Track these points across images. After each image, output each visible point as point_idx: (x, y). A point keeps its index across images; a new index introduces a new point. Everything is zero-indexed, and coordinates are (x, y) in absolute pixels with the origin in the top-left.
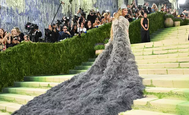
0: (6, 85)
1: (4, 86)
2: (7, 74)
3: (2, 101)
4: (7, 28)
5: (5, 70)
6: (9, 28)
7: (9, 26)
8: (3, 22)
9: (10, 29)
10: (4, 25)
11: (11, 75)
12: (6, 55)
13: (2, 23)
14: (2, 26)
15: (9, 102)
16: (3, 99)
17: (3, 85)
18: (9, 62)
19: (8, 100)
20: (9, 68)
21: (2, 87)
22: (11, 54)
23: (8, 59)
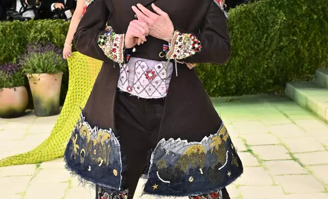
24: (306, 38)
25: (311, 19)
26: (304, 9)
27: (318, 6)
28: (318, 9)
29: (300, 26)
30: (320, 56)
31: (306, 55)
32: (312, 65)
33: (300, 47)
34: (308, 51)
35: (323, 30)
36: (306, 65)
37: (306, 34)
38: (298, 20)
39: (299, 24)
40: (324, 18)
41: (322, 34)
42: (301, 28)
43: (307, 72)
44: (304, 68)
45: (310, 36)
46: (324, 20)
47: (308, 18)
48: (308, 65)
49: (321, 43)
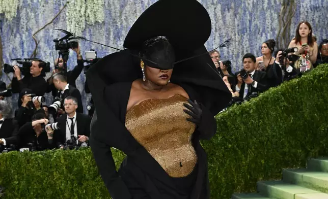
0: (315, 153)
1: (311, 153)
2: (318, 127)
3: (308, 187)
4: (313, 20)
5: (313, 117)
6: (317, 20)
7: (317, 14)
8: (305, 6)
9: (321, 20)
10: (307, 12)
11: (324, 131)
12: (313, 82)
13: (302, 10)
14: (302, 16)
15: (322, 191)
16: (310, 184)
17: (309, 151)
18: (321, 100)
19: (320, 188)
20: (320, 113)
21: (307, 156)
22: (324, 80)
23: (317, 92)
24: (222, 164)
25: (226, 148)
26: (219, 139)
27: (231, 136)
28: (232, 139)
29: (217, 154)
30: (236, 182)
31: (223, 181)
32: (228, 190)
33: (217, 174)
34: (225, 177)
35: (237, 157)
36: (223, 190)
37: (222, 162)
38: (215, 148)
39: (216, 153)
40: (237, 147)
41: (236, 161)
42: (217, 156)
43: (225, 196)
44: (222, 192)
45: (226, 162)
46: (237, 149)
47: (223, 147)
48: (225, 190)
49: (236, 169)
